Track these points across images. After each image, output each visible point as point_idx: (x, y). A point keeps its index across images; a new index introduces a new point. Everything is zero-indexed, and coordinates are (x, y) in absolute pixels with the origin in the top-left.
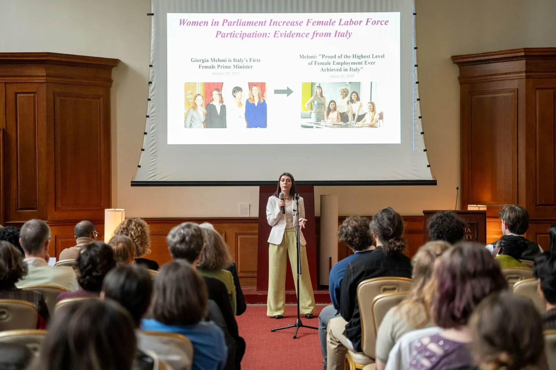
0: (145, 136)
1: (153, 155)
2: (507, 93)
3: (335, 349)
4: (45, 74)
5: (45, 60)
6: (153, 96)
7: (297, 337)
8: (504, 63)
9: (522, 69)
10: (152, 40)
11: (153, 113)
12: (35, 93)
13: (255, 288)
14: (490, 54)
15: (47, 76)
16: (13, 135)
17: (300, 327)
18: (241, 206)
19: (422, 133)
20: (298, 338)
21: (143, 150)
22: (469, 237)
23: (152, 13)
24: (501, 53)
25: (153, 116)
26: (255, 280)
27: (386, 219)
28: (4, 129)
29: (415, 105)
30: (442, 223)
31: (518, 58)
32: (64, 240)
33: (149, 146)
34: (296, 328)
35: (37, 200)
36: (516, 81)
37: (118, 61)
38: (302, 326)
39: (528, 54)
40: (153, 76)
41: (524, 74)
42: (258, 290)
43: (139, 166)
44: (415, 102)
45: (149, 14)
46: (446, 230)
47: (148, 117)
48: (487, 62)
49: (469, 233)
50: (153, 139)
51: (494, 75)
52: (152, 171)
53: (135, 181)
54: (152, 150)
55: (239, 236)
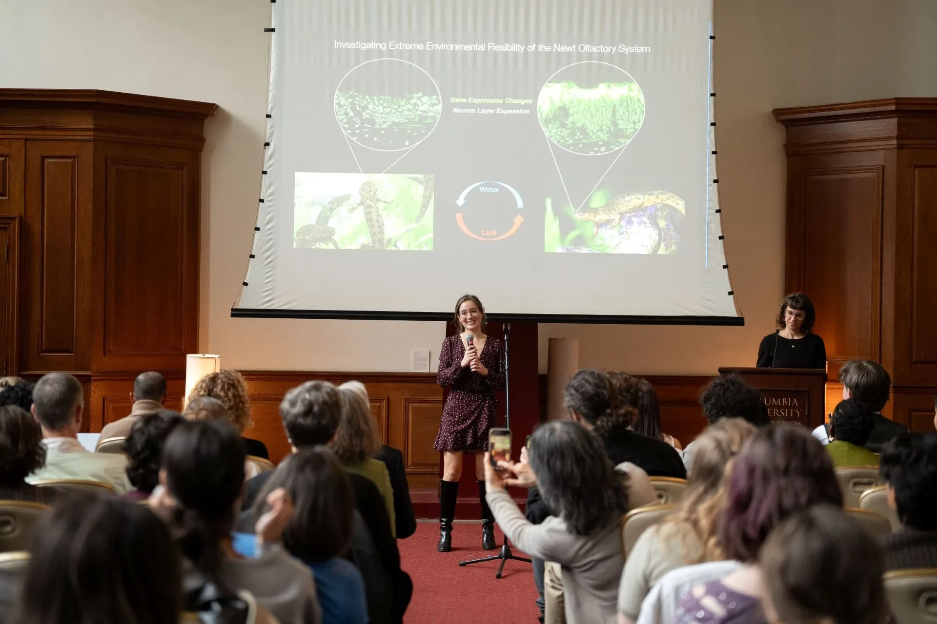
0: (256, 234)
1: (270, 265)
2: (865, 172)
3: (558, 597)
4: (92, 126)
5: (93, 102)
6: (270, 167)
7: (502, 576)
8: (863, 122)
9: (891, 133)
10: (272, 72)
11: (271, 195)
12: (74, 158)
14: (837, 106)
15: (95, 130)
16: (37, 228)
17: (508, 559)
18: (416, 353)
19: (721, 238)
20: (504, 577)
21: (252, 256)
22: (795, 413)
23: (273, 27)
24: (857, 105)
25: (270, 201)
28: (21, 217)
29: (711, 189)
30: (724, 394)
31: (885, 115)
32: (118, 405)
33: (263, 250)
34: (500, 560)
35: (75, 336)
36: (882, 153)
37: (214, 107)
38: (512, 557)
39: (902, 109)
40: (272, 133)
41: (895, 142)
43: (245, 284)
44: (709, 186)
45: (268, 29)
46: (731, 404)
47: (262, 201)
48: (834, 121)
49: (795, 407)
50: (270, 239)
51: (844, 142)
52: (268, 292)
53: (239, 308)
54: (268, 258)
55: (410, 404)
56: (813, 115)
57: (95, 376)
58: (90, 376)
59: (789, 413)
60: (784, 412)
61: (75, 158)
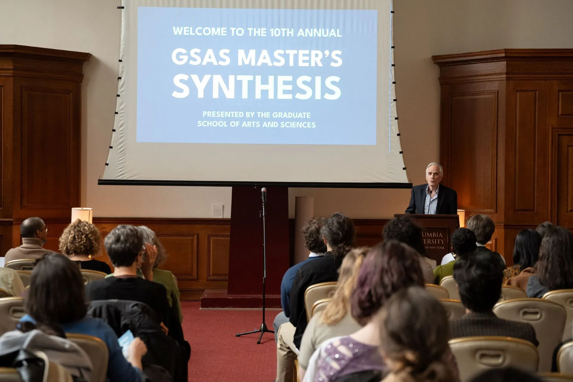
0: (113, 134)
1: (122, 153)
2: (487, 94)
3: (285, 355)
4: (12, 67)
5: (13, 52)
6: (122, 92)
7: (261, 342)
8: (485, 64)
9: (502, 70)
10: (122, 34)
11: (122, 109)
13: (226, 291)
14: (471, 54)
15: (14, 69)
17: (265, 332)
18: (214, 206)
19: (398, 135)
20: (262, 343)
21: (111, 147)
22: (440, 242)
23: (122, 6)
24: (481, 53)
25: (121, 113)
26: (226, 283)
27: (335, 224)
29: (392, 105)
31: (499, 59)
33: (117, 144)
34: (261, 333)
35: (2, 197)
36: (497, 83)
37: (89, 55)
38: (267, 331)
39: (509, 55)
40: (123, 72)
41: (505, 76)
42: (229, 293)
43: (107, 164)
44: (391, 103)
45: (119, 7)
47: (117, 113)
48: (468, 63)
49: (440, 238)
50: (122, 137)
51: (474, 76)
52: (121, 170)
53: (103, 179)
54: (120, 148)
55: (211, 237)
56: (455, 60)
57: (15, 222)
58: (12, 222)
59: (437, 241)
60: (434, 241)
61: (2, 86)
